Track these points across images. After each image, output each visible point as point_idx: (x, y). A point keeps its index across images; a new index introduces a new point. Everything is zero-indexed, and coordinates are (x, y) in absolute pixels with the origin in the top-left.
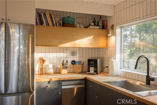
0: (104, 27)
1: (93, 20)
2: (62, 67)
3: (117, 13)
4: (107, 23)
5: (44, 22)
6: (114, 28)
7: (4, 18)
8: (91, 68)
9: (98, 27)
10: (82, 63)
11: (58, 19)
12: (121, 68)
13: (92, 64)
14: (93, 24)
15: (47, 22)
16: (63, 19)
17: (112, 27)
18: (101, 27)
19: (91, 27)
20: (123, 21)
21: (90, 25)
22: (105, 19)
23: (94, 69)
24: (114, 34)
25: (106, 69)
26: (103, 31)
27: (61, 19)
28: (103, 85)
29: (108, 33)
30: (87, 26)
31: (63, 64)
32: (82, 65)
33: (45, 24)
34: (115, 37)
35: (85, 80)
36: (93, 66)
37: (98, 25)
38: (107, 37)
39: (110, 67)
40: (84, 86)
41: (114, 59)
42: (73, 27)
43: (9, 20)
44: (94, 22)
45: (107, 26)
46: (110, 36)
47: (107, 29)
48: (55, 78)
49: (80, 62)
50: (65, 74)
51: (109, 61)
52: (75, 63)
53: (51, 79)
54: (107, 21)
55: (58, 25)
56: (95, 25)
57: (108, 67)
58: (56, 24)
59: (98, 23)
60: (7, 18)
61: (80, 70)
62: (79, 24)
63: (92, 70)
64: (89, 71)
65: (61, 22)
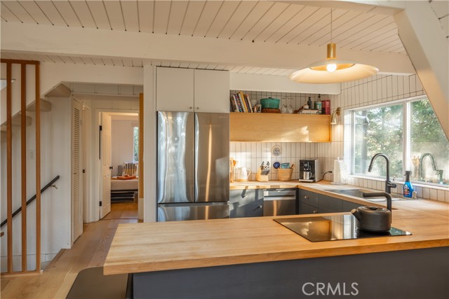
0: (325, 111)
1: (307, 99)
2: (260, 171)
3: (346, 91)
4: (330, 105)
5: (237, 108)
6: (341, 112)
7: (193, 106)
8: (305, 173)
9: (315, 112)
10: (290, 166)
11: (254, 102)
12: (352, 174)
13: (306, 168)
14: (307, 107)
15: (240, 106)
16: (262, 101)
17: (338, 111)
18: (320, 112)
19: (304, 111)
20: (354, 103)
21: (302, 108)
22: (326, 99)
23: (310, 174)
24: (341, 122)
25: (328, 176)
26: (325, 118)
27: (259, 102)
28: (324, 194)
29: (331, 120)
30: (297, 109)
31: (262, 168)
32: (291, 168)
33: (238, 110)
34: (342, 126)
35: (297, 189)
36: (309, 171)
37: (315, 108)
38: (330, 127)
39: (334, 172)
40: (295, 198)
41: (340, 159)
42: (277, 112)
43: (198, 108)
44: (309, 103)
45: (329, 108)
46: (334, 125)
47: (329, 114)
48: (253, 186)
49: (288, 164)
50: (265, 183)
51: (332, 163)
52: (279, 166)
53: (247, 187)
54: (329, 101)
55: (255, 110)
56: (310, 108)
57: (331, 172)
58: (253, 109)
59: (315, 105)
60: (196, 106)
61: (287, 177)
62: (286, 107)
63: (307, 176)
64: (302, 178)
65: (260, 106)
